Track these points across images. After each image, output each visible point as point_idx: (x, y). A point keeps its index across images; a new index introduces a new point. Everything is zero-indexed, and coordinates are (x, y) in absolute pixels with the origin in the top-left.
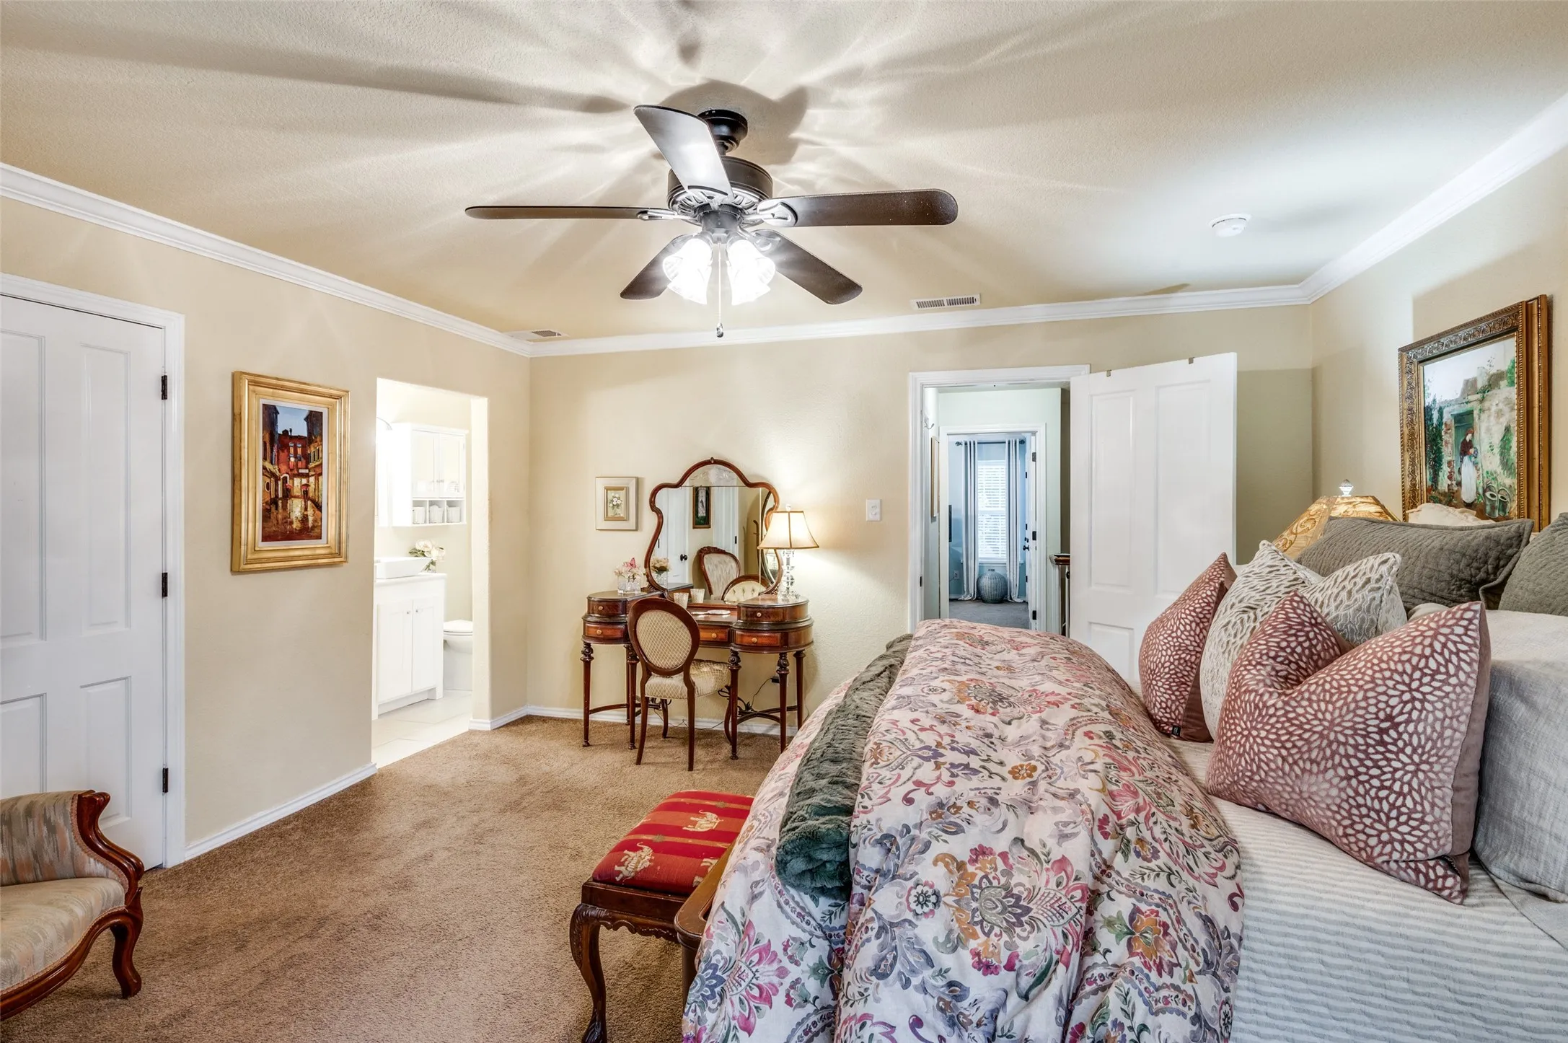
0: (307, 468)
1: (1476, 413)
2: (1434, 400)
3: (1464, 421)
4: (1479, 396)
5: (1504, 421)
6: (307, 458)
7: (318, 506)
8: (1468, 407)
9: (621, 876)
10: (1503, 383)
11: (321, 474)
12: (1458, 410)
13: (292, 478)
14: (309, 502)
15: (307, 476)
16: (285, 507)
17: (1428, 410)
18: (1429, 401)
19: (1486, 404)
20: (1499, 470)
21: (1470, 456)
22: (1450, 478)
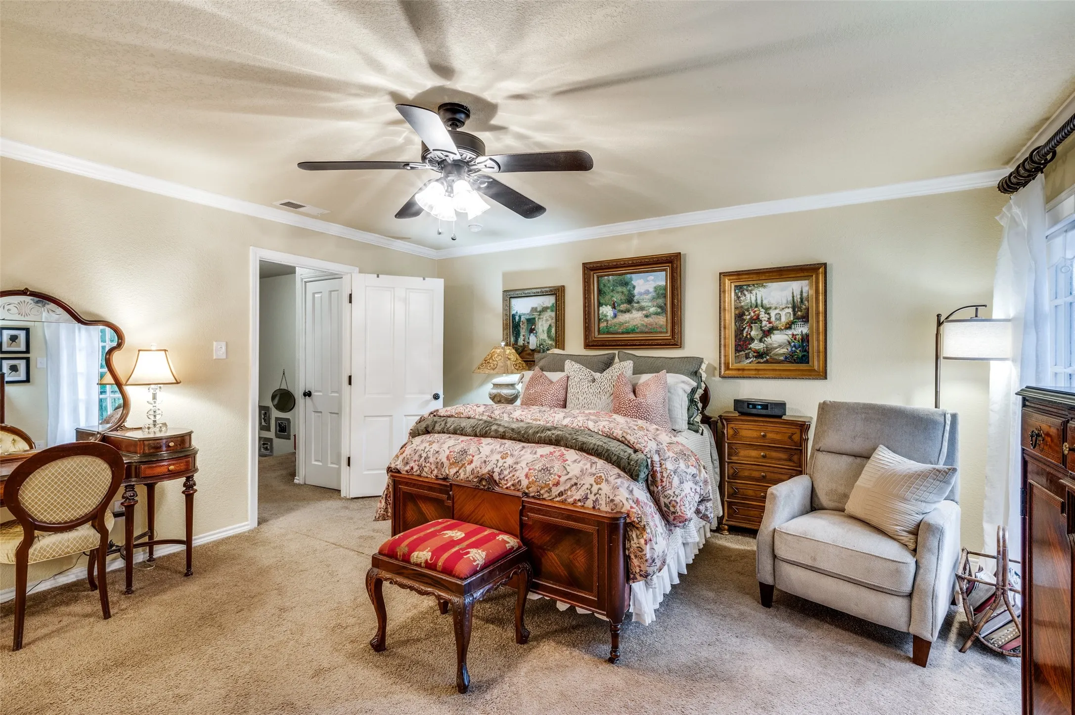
1: (536, 319)
2: (517, 312)
3: (531, 322)
4: (538, 313)
5: (549, 323)
8: (534, 316)
9: (479, 566)
10: (548, 310)
12: (528, 317)
17: (514, 316)
18: (513, 312)
19: (541, 317)
20: (547, 338)
21: (534, 333)
22: (524, 341)
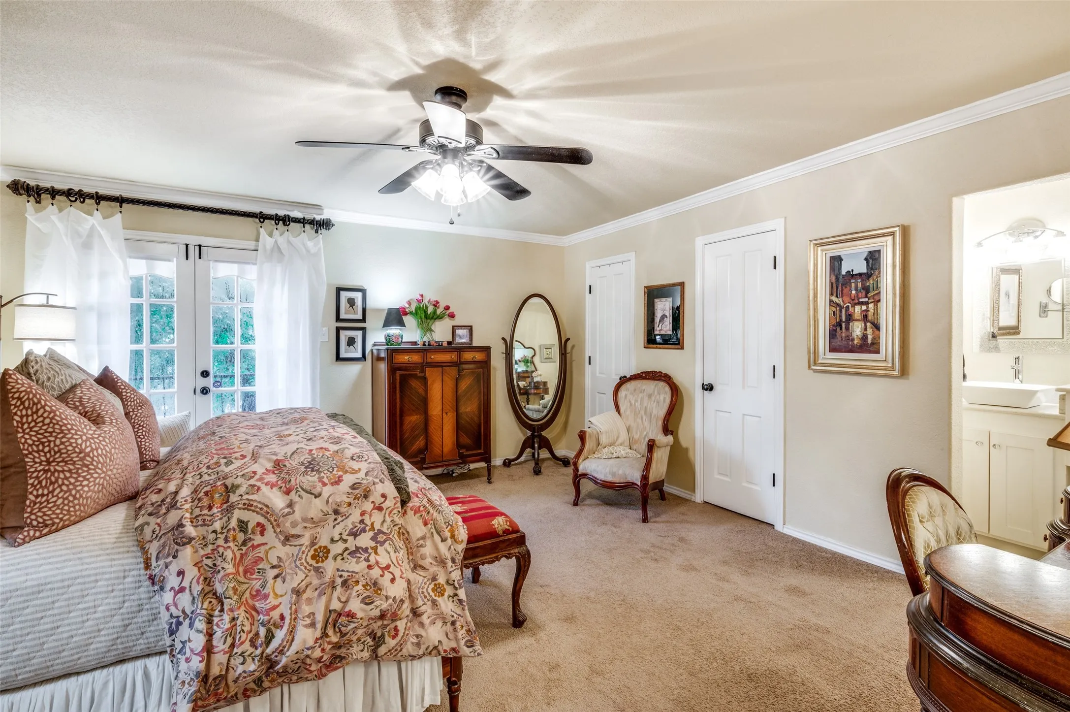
0: (866, 297)
6: (867, 290)
7: (877, 327)
11: (879, 301)
13: (854, 306)
14: (869, 324)
15: (867, 303)
16: (847, 328)
